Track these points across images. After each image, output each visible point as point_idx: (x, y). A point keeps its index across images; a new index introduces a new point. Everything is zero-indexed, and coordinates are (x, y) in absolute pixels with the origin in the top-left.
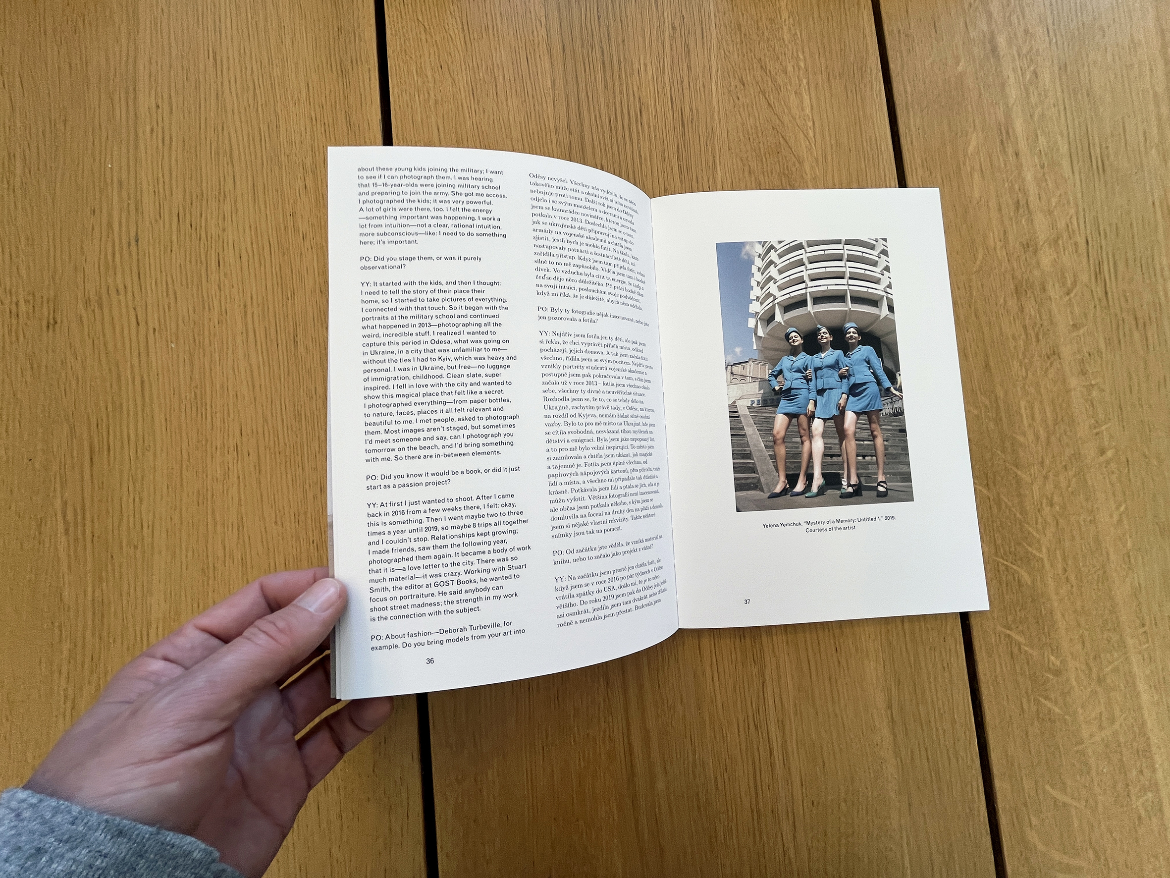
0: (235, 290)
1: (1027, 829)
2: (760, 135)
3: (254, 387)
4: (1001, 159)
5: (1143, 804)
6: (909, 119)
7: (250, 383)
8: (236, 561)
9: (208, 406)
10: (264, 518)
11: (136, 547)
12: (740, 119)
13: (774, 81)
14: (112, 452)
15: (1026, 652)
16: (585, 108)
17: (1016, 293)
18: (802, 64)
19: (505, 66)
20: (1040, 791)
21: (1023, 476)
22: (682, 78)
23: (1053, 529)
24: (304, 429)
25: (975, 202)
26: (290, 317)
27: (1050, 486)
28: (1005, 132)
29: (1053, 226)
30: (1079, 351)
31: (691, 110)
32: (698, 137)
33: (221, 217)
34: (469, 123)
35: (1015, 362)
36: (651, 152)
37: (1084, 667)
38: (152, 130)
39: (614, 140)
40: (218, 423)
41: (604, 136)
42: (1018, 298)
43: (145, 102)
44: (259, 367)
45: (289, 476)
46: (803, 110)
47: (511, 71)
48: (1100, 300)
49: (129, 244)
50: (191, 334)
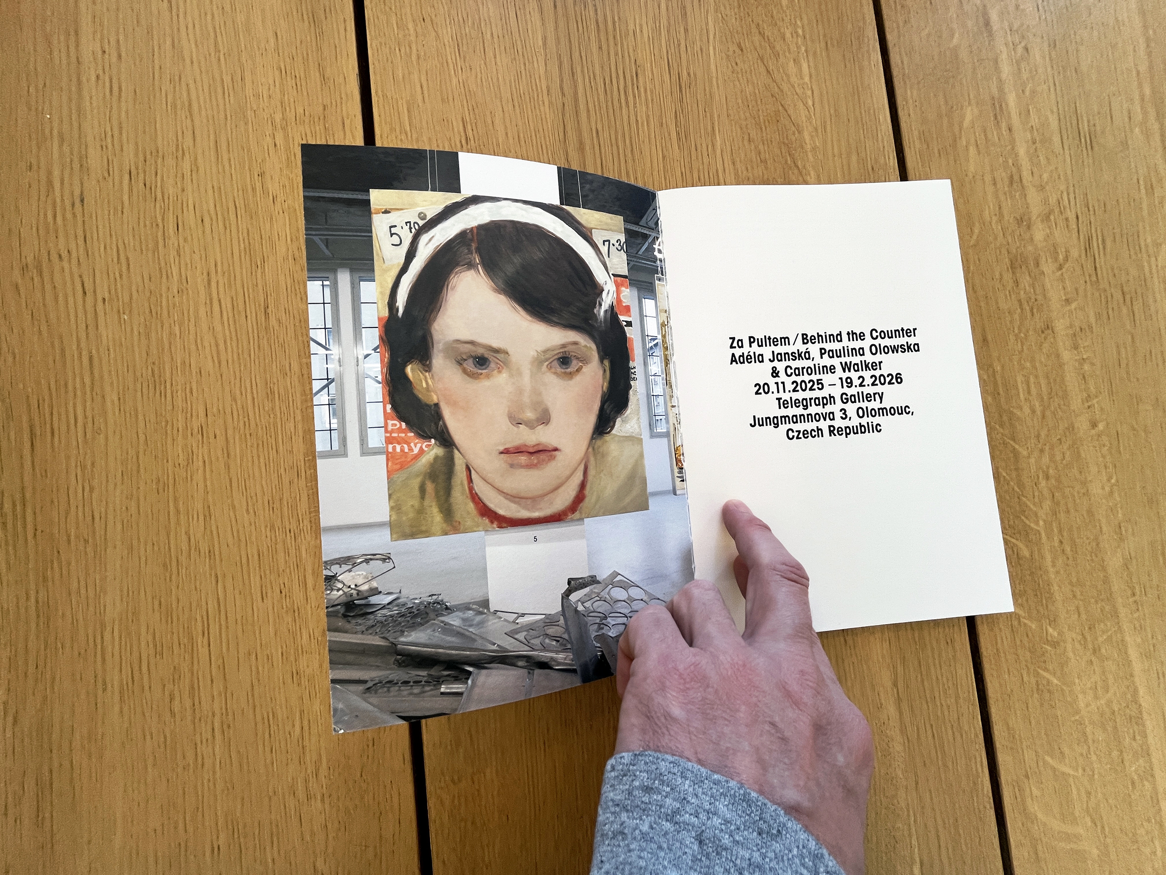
0: (196, 257)
1: (1029, 800)
2: (759, 103)
3: (219, 363)
4: (995, 133)
5: (1136, 771)
6: (906, 91)
7: (215, 358)
8: (202, 554)
9: (168, 385)
10: (234, 507)
11: (86, 541)
12: (738, 85)
13: (772, 48)
14: (56, 436)
15: (1025, 624)
16: (579, 70)
17: (1011, 268)
18: (800, 31)
19: (492, 21)
20: (1041, 764)
21: (1020, 450)
22: (679, 41)
23: (1048, 502)
24: (277, 408)
25: (971, 175)
26: (260, 287)
27: (1046, 459)
28: (998, 108)
29: (1046, 201)
30: (1071, 326)
31: (689, 74)
32: (695, 101)
33: (179, 175)
34: (455, 81)
35: (1011, 336)
36: (648, 116)
37: (1080, 637)
38: (98, 77)
39: (610, 104)
40: (179, 402)
41: (598, 98)
42: (1013, 273)
43: (89, 46)
44: (225, 342)
45: (262, 460)
46: (802, 78)
47: (500, 27)
48: (1090, 276)
49: (73, 205)
50: (147, 305)
